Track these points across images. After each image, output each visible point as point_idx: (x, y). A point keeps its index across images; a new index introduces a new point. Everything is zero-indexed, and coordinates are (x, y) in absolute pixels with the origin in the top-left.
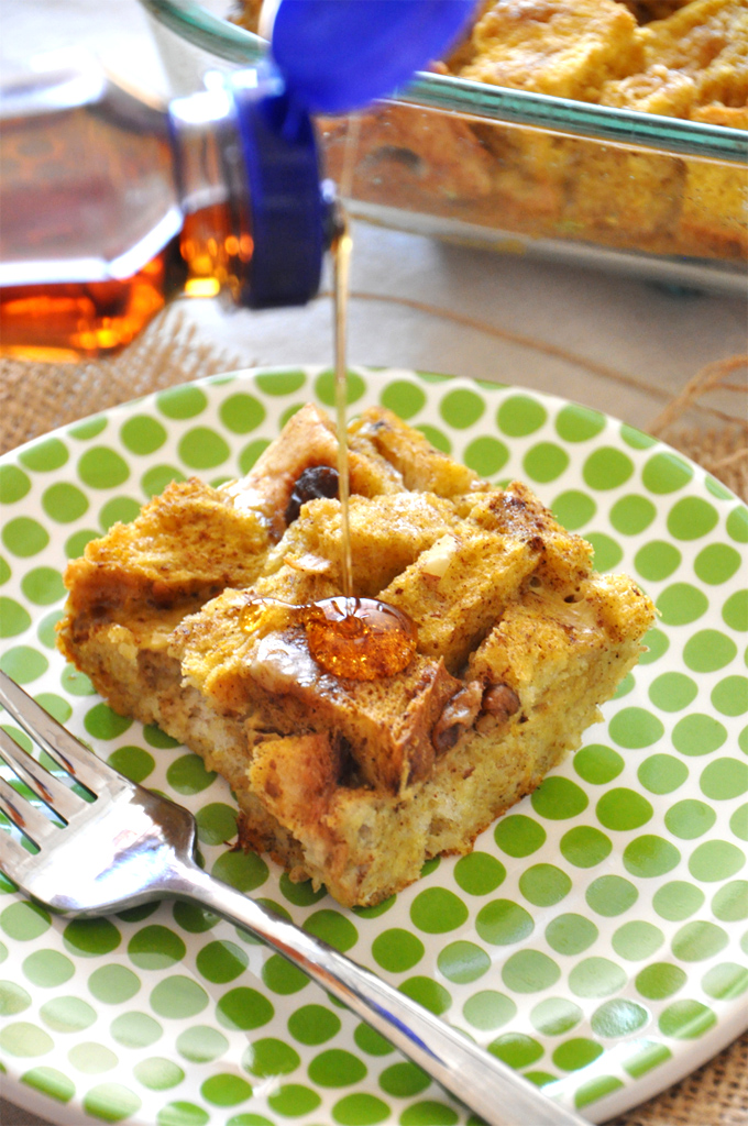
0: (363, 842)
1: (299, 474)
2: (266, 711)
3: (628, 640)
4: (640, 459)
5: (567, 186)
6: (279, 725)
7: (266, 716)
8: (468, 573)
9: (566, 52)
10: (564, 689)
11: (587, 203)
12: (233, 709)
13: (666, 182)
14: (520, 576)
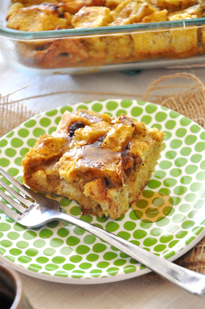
0: (116, 201)
1: (70, 126)
2: (84, 177)
3: (161, 141)
4: (144, 107)
5: (106, 51)
6: (87, 180)
7: (84, 178)
8: (120, 135)
9: (96, 20)
10: (149, 156)
11: (112, 53)
12: (75, 180)
13: (129, 43)
14: (132, 133)
